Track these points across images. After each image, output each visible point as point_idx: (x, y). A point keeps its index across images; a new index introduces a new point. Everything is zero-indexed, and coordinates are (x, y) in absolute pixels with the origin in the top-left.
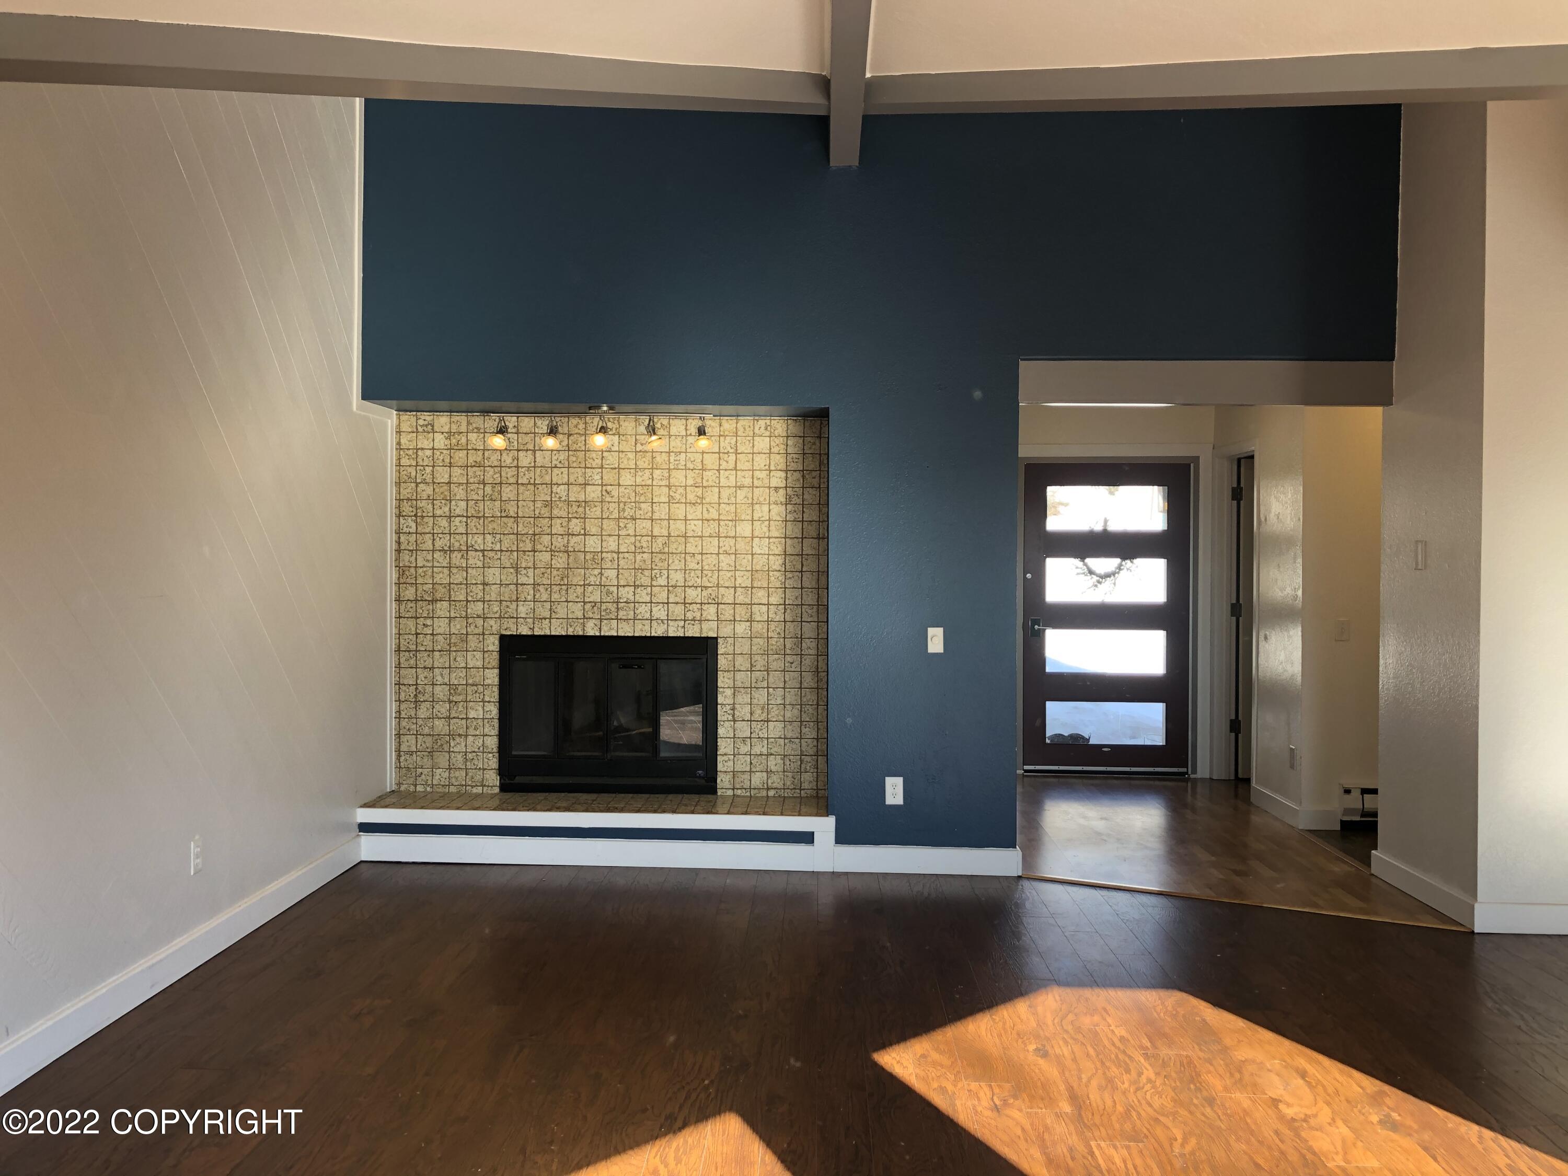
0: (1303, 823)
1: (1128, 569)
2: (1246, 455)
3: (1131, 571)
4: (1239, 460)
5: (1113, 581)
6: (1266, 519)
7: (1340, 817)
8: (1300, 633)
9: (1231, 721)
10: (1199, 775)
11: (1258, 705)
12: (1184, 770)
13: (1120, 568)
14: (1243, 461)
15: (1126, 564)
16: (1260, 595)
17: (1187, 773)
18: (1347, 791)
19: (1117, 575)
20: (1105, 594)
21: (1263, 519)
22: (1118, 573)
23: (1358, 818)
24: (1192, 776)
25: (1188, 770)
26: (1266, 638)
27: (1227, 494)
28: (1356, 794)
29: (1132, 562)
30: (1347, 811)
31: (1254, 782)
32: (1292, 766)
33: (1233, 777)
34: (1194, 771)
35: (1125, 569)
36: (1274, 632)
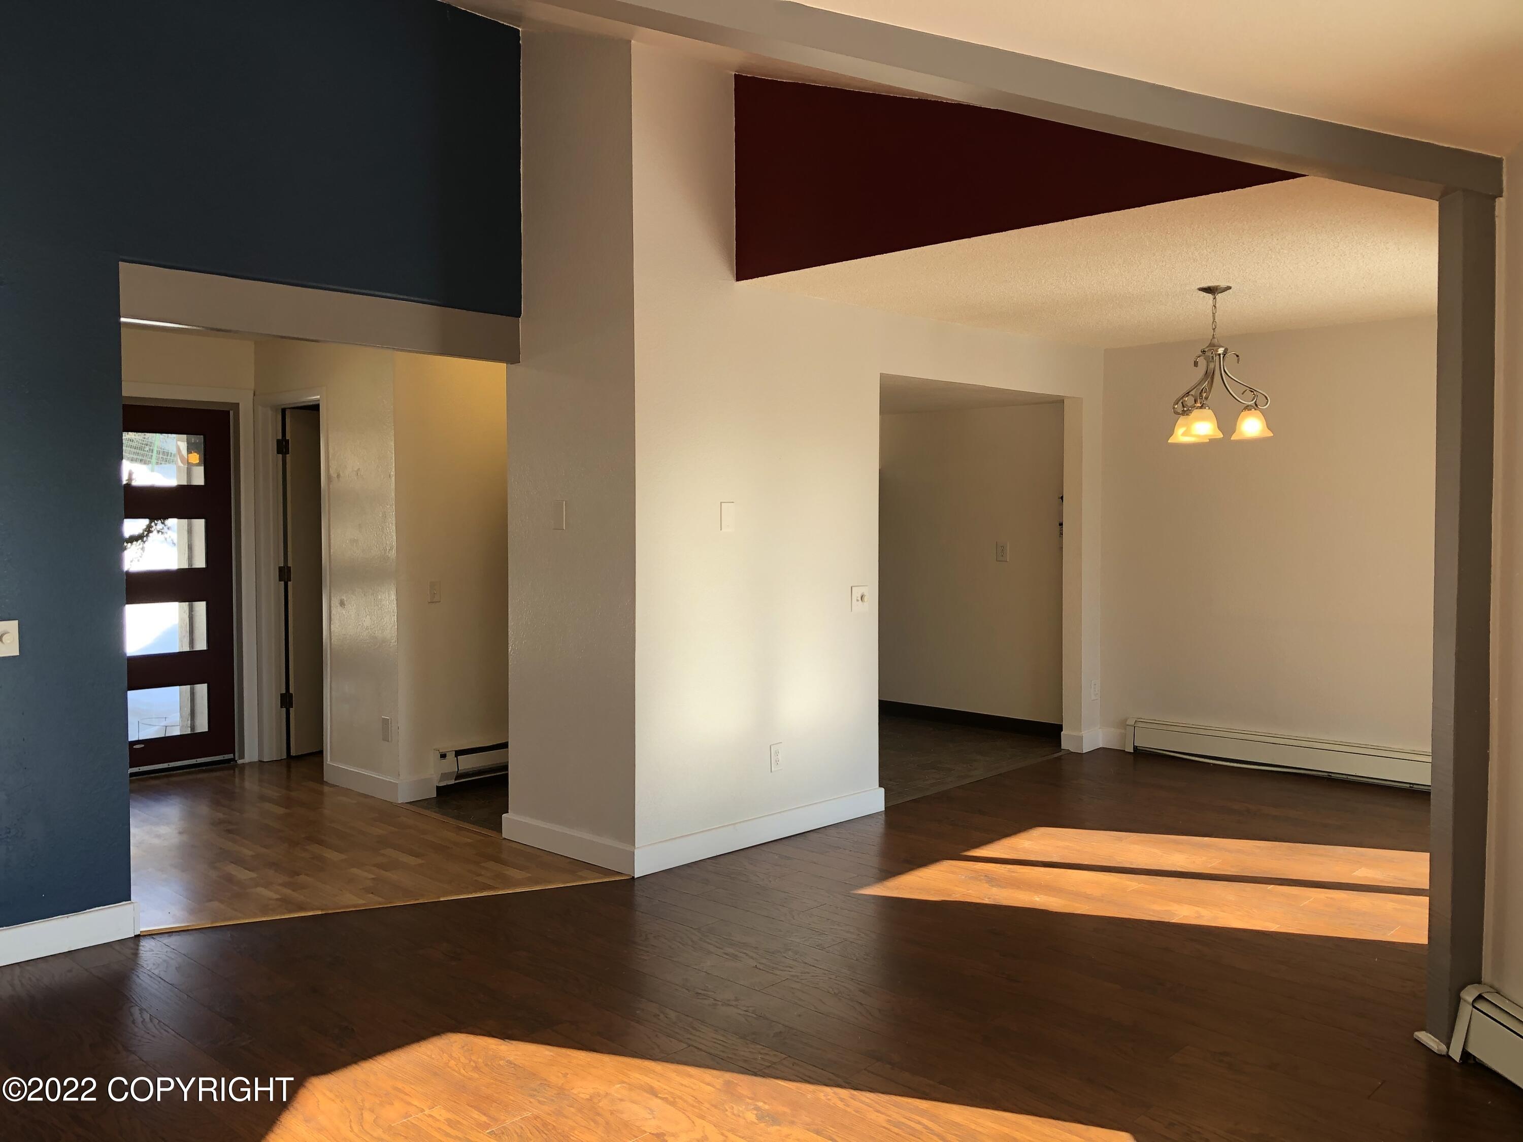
0: (403, 796)
1: (158, 532)
2: (293, 406)
3: (162, 533)
4: (284, 411)
5: (141, 546)
6: (338, 476)
7: (436, 783)
8: (393, 597)
9: (282, 695)
10: (247, 759)
11: (331, 678)
12: (231, 756)
13: (149, 530)
14: (288, 413)
15: (156, 525)
16: (332, 558)
17: (234, 760)
18: (443, 756)
19: (145, 539)
20: (131, 561)
21: (334, 475)
22: (147, 535)
23: (452, 782)
24: (240, 762)
25: (234, 755)
26: (342, 604)
27: (272, 446)
28: (451, 757)
29: (163, 523)
30: (444, 776)
31: (329, 760)
32: (386, 739)
33: (284, 756)
34: (242, 756)
35: (155, 532)
36: (354, 597)
